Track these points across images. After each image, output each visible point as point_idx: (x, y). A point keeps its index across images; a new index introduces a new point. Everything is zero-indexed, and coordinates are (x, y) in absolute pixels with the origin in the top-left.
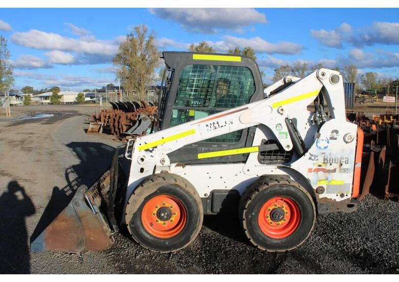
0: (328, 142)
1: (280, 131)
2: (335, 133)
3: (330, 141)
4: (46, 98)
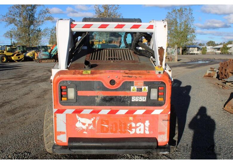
4: (219, 49)
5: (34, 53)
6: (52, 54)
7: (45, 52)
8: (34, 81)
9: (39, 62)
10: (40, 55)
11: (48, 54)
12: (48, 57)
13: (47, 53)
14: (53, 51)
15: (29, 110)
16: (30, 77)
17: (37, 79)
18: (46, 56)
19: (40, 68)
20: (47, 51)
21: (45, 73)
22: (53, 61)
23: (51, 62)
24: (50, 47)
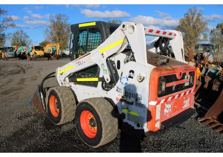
0: (128, 80)
1: (104, 69)
2: (131, 73)
3: (128, 78)
5: (2, 53)
6: (17, 54)
7: (11, 52)
8: (9, 74)
9: (6, 60)
10: (7, 55)
11: (14, 53)
12: (13, 56)
13: (12, 53)
14: (18, 51)
15: (17, 91)
16: (5, 71)
17: (11, 72)
18: (12, 55)
19: (9, 64)
20: (13, 51)
21: (15, 68)
22: (18, 59)
23: (17, 60)
24: (14, 48)
